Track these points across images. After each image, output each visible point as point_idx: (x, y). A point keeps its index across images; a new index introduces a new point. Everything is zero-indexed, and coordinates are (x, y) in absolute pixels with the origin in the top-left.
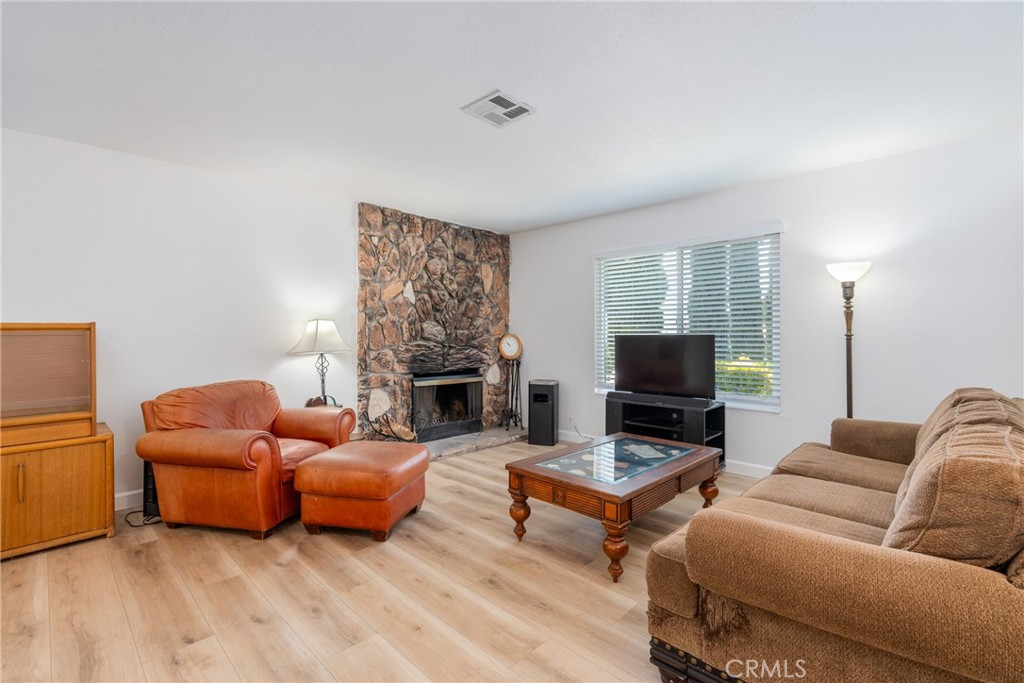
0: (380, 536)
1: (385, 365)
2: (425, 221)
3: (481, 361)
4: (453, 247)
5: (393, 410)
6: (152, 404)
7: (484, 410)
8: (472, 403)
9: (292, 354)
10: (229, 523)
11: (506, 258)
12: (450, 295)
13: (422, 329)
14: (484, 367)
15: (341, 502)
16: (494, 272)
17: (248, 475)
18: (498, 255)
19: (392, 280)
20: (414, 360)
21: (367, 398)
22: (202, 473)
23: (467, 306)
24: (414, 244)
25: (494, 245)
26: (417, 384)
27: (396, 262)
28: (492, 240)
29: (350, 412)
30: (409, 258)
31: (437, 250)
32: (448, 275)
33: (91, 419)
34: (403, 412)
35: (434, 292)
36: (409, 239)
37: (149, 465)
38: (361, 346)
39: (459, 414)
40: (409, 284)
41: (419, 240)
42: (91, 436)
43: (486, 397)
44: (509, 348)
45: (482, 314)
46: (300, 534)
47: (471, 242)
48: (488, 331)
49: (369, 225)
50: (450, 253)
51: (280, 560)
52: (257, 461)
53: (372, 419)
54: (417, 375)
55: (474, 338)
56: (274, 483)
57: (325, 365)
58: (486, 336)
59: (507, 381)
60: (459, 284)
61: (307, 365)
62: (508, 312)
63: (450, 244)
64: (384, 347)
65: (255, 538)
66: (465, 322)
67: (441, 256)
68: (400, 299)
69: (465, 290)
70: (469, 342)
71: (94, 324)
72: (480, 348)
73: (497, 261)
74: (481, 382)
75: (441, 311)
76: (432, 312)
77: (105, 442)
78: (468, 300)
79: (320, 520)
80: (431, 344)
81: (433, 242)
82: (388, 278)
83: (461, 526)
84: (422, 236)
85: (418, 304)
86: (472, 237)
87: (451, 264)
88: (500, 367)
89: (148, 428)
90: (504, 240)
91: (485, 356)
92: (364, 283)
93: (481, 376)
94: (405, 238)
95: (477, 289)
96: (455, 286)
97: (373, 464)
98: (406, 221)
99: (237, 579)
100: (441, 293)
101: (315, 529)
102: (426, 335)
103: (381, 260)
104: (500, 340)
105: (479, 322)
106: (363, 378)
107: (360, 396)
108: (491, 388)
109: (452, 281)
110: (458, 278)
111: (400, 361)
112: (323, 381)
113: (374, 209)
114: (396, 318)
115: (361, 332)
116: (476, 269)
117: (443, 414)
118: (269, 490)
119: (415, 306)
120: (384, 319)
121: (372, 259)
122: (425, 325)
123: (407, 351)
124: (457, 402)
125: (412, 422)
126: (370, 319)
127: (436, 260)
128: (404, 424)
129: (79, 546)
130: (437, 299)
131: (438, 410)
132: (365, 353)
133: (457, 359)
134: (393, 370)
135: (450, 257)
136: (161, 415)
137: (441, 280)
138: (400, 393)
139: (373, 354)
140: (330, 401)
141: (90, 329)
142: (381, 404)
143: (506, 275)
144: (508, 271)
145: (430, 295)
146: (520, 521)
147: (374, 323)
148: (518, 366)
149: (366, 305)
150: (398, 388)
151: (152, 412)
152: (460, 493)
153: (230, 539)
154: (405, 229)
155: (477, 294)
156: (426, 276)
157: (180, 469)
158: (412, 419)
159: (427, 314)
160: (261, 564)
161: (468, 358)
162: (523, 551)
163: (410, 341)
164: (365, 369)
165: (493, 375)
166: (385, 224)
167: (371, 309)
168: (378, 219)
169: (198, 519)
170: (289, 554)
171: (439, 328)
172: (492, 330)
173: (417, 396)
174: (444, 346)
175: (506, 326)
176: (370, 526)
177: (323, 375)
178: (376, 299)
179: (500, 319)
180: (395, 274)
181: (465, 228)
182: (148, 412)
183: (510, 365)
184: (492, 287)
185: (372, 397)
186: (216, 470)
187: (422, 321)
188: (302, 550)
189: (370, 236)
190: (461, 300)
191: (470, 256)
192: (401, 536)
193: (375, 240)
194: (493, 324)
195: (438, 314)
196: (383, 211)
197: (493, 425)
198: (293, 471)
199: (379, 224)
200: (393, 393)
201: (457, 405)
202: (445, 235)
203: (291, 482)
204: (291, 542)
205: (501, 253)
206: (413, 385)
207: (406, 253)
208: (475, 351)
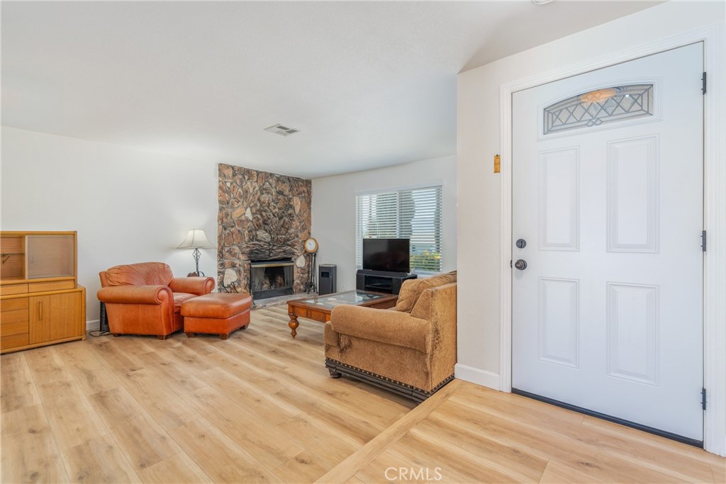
0: (223, 336)
1: (234, 255)
2: (258, 173)
3: (293, 253)
4: (276, 188)
5: (239, 281)
6: (106, 273)
7: (295, 282)
8: (287, 278)
9: (180, 248)
10: (147, 332)
11: (309, 193)
12: (274, 215)
13: (256, 235)
14: (295, 257)
15: (205, 320)
16: (301, 202)
17: (157, 307)
18: (304, 192)
19: (238, 207)
20: (251, 252)
21: (223, 273)
22: (133, 307)
23: (284, 221)
24: (252, 186)
25: (301, 186)
26: (253, 266)
27: (241, 197)
28: (300, 183)
29: (211, 279)
30: (249, 195)
31: (266, 189)
32: (273, 204)
33: (74, 280)
34: (244, 282)
35: (264, 214)
36: (249, 183)
37: (104, 303)
38: (220, 244)
39: (280, 285)
40: (249, 209)
41: (255, 184)
42: (74, 288)
43: (296, 275)
44: (310, 246)
45: (293, 226)
46: (183, 337)
47: (287, 184)
48: (297, 236)
49: (225, 176)
50: (273, 191)
51: (173, 346)
52: (162, 300)
53: (226, 285)
54: (253, 261)
55: (288, 240)
56: (170, 312)
57: (199, 254)
58: (296, 239)
59: (309, 266)
60: (280, 209)
61: (188, 255)
62: (310, 225)
63: (274, 185)
64: (233, 245)
65: (160, 339)
66: (283, 231)
67: (268, 193)
68: (243, 218)
69: (283, 212)
70: (285, 243)
71: (76, 232)
72: (293, 246)
73: (303, 195)
74: (293, 266)
75: (269, 224)
76: (262, 225)
77: (81, 292)
78: (285, 218)
79: (194, 330)
80: (262, 243)
81: (264, 185)
82: (236, 206)
83: (267, 333)
84: (257, 181)
85: (254, 220)
86: (287, 181)
87: (274, 197)
88: (305, 257)
89: (103, 285)
90: (308, 183)
91: (295, 251)
92: (221, 209)
93: (293, 262)
94: (246, 183)
95: (290, 211)
96: (277, 210)
97: (220, 301)
98: (247, 173)
99: (152, 353)
100: (268, 214)
101: (190, 335)
102: (259, 238)
103: (232, 195)
104: (305, 241)
105: (292, 231)
106: (221, 262)
107: (219, 272)
108: (299, 270)
109: (275, 207)
110: (279, 206)
111: (243, 253)
112: (197, 263)
113: (228, 167)
114: (240, 229)
115: (220, 237)
116: (290, 200)
117: (271, 285)
118: (168, 315)
119: (252, 221)
120: (233, 229)
121: (226, 195)
122: (258, 233)
123: (247, 247)
124: (279, 278)
125: (250, 288)
126: (225, 229)
127: (265, 195)
128: (245, 288)
129: (68, 344)
130: (266, 218)
131: (268, 282)
132: (222, 248)
133: (278, 252)
134: (239, 258)
135: (274, 194)
136: (110, 279)
137: (268, 207)
138: (242, 271)
139: (227, 249)
140: (201, 275)
141: (74, 234)
142: (231, 276)
143: (309, 203)
144: (310, 201)
145: (262, 215)
146: (294, 329)
147: (227, 231)
148: (315, 256)
149: (222, 221)
150: (241, 268)
151: (105, 277)
152: (271, 322)
153: (147, 340)
154: (246, 177)
155: (290, 214)
156: (259, 205)
157: (121, 305)
158: (250, 286)
159: (259, 226)
160: (164, 348)
161: (284, 252)
162: (293, 342)
163: (249, 241)
164: (222, 257)
165: (300, 262)
166: (234, 175)
167: (225, 223)
168: (230, 172)
169: (131, 331)
170: (179, 344)
171: (267, 234)
172: (300, 236)
173: (253, 273)
174: (270, 245)
175: (309, 233)
176: (219, 332)
177: (197, 260)
178: (229, 218)
179: (305, 229)
180: (240, 203)
181: (283, 176)
182: (103, 277)
183: (310, 256)
184: (300, 210)
185: (226, 273)
186: (140, 305)
187: (256, 230)
188: (184, 343)
189: (226, 182)
190: (281, 218)
191: (287, 192)
192: (235, 338)
193: (228, 184)
194: (301, 232)
195: (266, 226)
196: (233, 168)
197: (300, 291)
198: (180, 307)
199: (231, 176)
200: (239, 272)
201: (279, 280)
202: (270, 180)
203: (179, 313)
204: (179, 341)
205: (306, 190)
206: (251, 267)
207: (247, 192)
208: (289, 248)
